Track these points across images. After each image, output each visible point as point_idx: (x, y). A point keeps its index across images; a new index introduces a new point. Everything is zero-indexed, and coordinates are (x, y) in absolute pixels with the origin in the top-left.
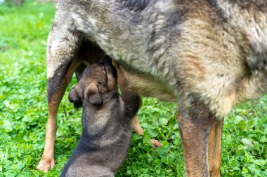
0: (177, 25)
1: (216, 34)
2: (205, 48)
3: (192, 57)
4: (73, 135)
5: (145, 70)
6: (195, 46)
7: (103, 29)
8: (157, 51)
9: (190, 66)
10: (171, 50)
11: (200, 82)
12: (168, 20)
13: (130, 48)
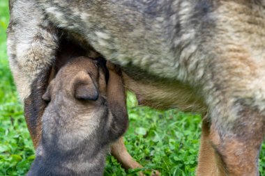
0: (208, 14)
1: (258, 16)
2: (249, 37)
3: (235, 51)
4: (22, 150)
5: (168, 74)
6: (237, 37)
7: (101, 26)
8: (186, 49)
9: (234, 63)
10: (205, 47)
11: (252, 80)
12: (196, 8)
13: (146, 48)
